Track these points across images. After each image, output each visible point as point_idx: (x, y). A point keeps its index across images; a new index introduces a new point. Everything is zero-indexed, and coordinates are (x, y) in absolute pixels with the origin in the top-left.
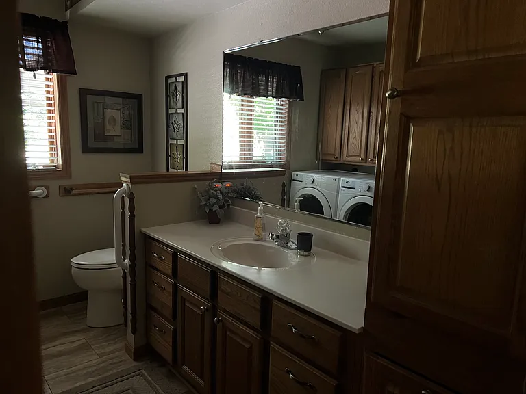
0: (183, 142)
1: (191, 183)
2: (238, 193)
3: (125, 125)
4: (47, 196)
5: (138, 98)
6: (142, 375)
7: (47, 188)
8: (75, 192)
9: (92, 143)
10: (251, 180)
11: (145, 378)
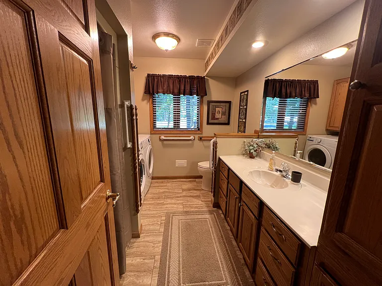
0: (244, 120)
1: (244, 139)
2: (266, 145)
3: (223, 114)
4: (194, 140)
5: (230, 103)
6: (214, 215)
7: (194, 137)
8: (203, 139)
9: (211, 121)
10: (273, 139)
11: (215, 216)
